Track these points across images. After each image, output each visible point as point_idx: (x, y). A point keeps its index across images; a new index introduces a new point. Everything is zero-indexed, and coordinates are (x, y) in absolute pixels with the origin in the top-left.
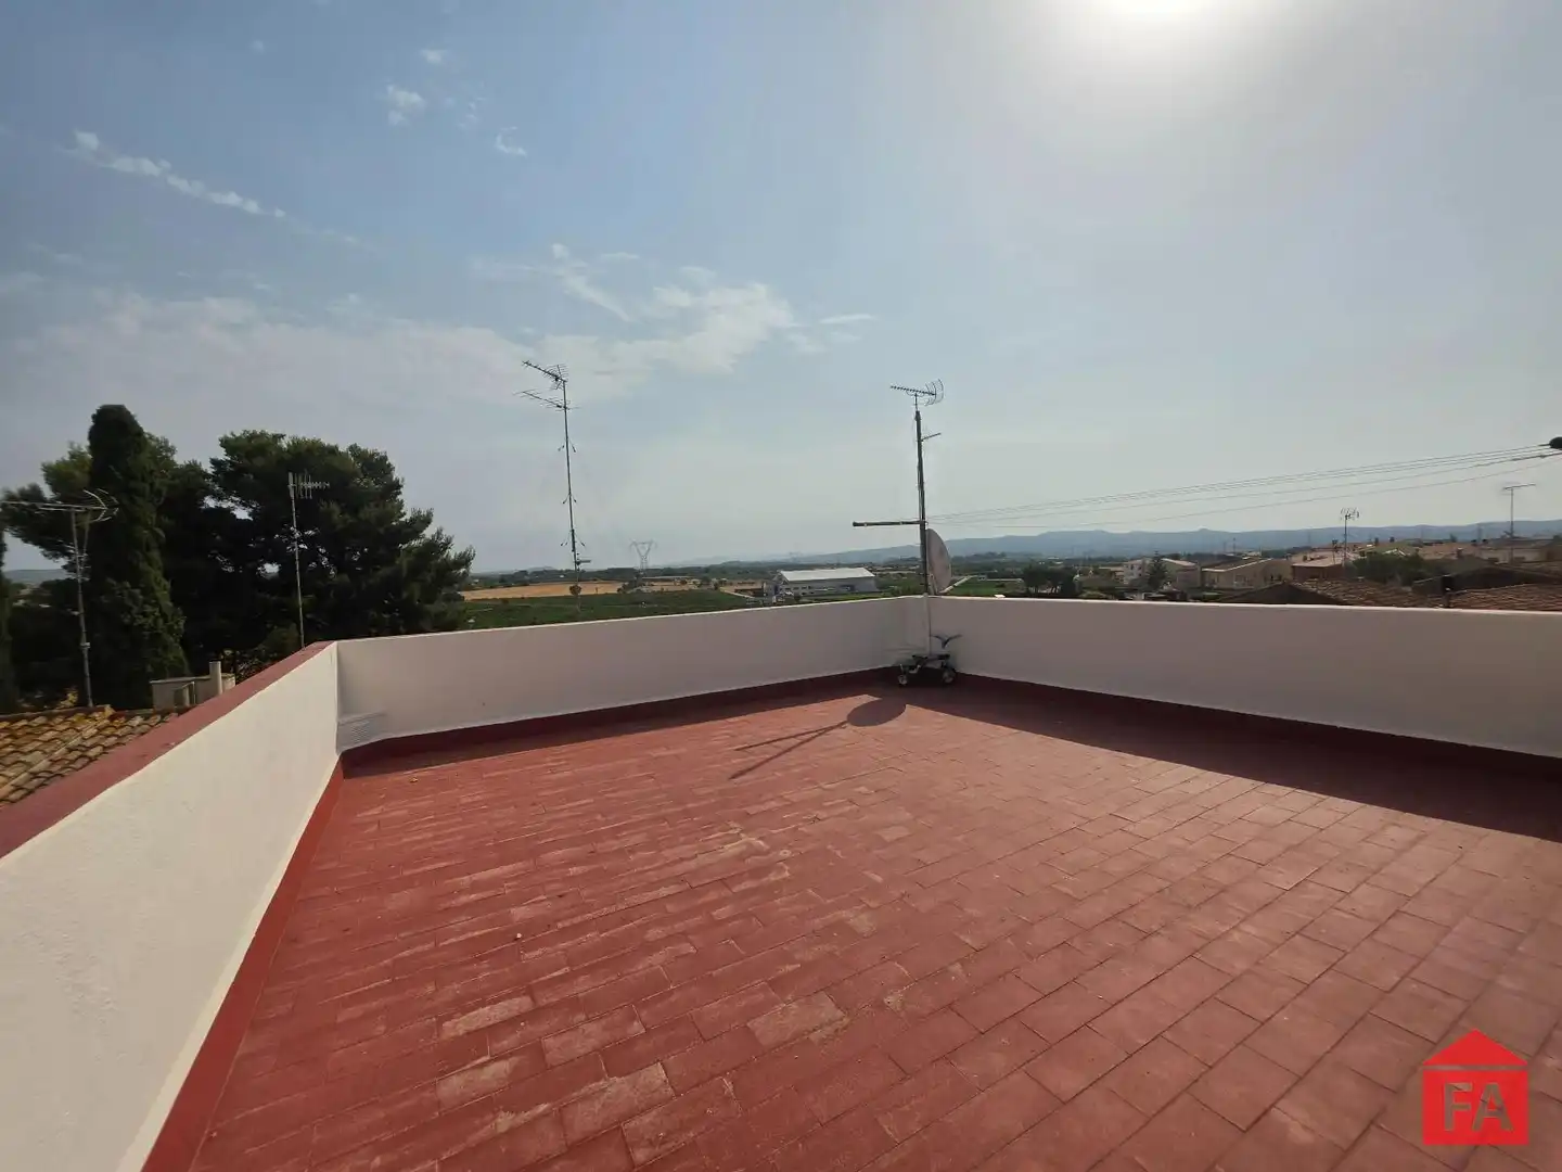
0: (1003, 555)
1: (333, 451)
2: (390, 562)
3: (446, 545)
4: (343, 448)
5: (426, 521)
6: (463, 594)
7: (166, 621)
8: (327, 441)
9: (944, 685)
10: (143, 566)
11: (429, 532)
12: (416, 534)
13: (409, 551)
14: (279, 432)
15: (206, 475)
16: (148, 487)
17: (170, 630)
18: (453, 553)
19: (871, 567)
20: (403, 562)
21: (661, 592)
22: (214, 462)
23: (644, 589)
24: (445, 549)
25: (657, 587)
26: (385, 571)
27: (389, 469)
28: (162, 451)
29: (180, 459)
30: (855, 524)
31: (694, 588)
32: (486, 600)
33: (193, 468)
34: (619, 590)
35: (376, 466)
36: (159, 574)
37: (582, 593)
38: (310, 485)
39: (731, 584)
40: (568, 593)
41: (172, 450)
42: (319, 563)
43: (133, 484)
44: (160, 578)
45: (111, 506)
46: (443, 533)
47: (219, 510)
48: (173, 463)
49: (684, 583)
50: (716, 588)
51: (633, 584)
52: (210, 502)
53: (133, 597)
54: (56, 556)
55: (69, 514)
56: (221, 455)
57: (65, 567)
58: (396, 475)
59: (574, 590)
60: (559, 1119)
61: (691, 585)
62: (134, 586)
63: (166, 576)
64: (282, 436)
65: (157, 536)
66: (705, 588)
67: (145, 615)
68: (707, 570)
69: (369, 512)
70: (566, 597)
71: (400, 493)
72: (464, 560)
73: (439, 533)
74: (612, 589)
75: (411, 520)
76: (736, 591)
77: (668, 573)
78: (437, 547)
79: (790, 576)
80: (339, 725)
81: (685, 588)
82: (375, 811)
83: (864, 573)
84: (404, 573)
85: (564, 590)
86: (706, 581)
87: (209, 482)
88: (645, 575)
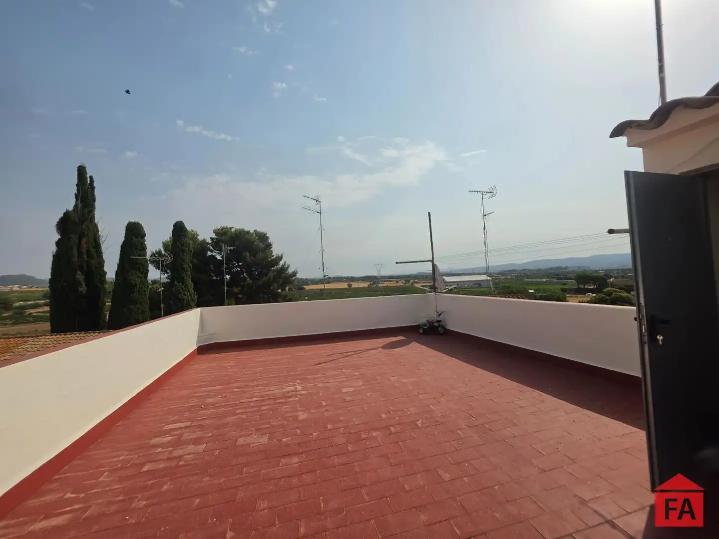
0: (566, 268)
1: (248, 232)
2: (266, 275)
3: (287, 268)
4: (252, 231)
5: (280, 258)
6: (304, 287)
7: (191, 297)
8: (246, 229)
9: (438, 333)
10: (185, 277)
11: (281, 263)
12: (277, 264)
13: (274, 271)
14: (231, 226)
15: (208, 243)
16: (187, 249)
17: (193, 300)
18: (290, 271)
19: (489, 275)
20: (271, 275)
21: (387, 286)
22: (212, 239)
23: (379, 285)
24: (287, 270)
25: (385, 284)
26: (265, 278)
27: (267, 238)
28: (194, 236)
29: (200, 238)
30: (397, 263)
31: (402, 284)
32: (314, 289)
33: (204, 241)
34: (368, 285)
35: (263, 237)
36: (190, 280)
37: (353, 286)
38: (230, 248)
39: (419, 283)
40: (347, 287)
41: (198, 235)
42: (243, 275)
43: (183, 248)
44: (190, 282)
45: (171, 258)
46: (287, 263)
47: (212, 256)
48: (198, 239)
49: (397, 282)
50: (412, 285)
51: (374, 283)
52: (209, 253)
53: (182, 289)
54: (164, 274)
55: (159, 261)
56: (214, 236)
57: (166, 277)
58: (270, 240)
59: (350, 285)
60: (171, 452)
61: (401, 284)
62: (183, 285)
63: (192, 281)
64: (233, 228)
65: (190, 267)
66: (407, 285)
67: (185, 295)
68: (409, 276)
69: (260, 255)
70: (346, 288)
71: (272, 248)
72: (294, 274)
73: (285, 263)
74: (365, 285)
75: (276, 258)
76: (422, 286)
77: (390, 278)
78: (284, 269)
79: (448, 279)
80: (198, 337)
81: (398, 284)
82: (197, 366)
83: (484, 277)
84: (272, 279)
85: (345, 285)
86: (408, 281)
87: (209, 246)
88: (380, 279)
